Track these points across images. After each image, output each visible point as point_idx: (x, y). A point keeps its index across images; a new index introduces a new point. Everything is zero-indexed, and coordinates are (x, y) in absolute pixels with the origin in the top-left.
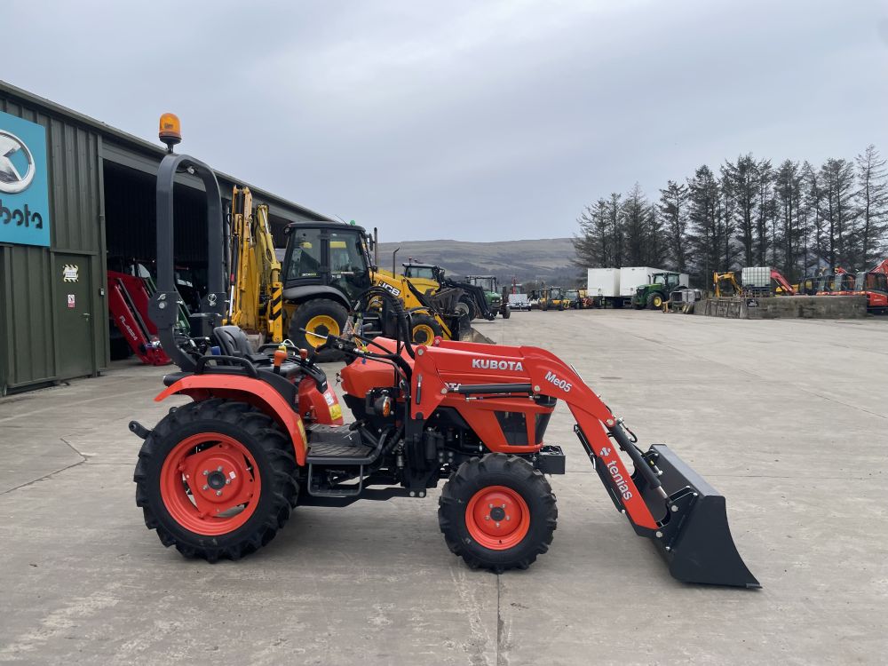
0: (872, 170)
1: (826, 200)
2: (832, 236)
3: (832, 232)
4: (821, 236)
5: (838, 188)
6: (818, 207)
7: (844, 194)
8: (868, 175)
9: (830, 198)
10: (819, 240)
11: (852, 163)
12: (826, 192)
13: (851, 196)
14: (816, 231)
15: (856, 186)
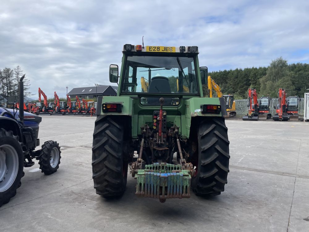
0: (19, 73)
1: (5, 80)
2: (8, 91)
3: (8, 90)
4: (4, 91)
5: (9, 76)
6: (3, 82)
7: (11, 79)
8: (18, 74)
9: (6, 79)
10: (3, 92)
11: (13, 70)
12: (5, 77)
13: (13, 79)
14: (2, 89)
15: (14, 76)
